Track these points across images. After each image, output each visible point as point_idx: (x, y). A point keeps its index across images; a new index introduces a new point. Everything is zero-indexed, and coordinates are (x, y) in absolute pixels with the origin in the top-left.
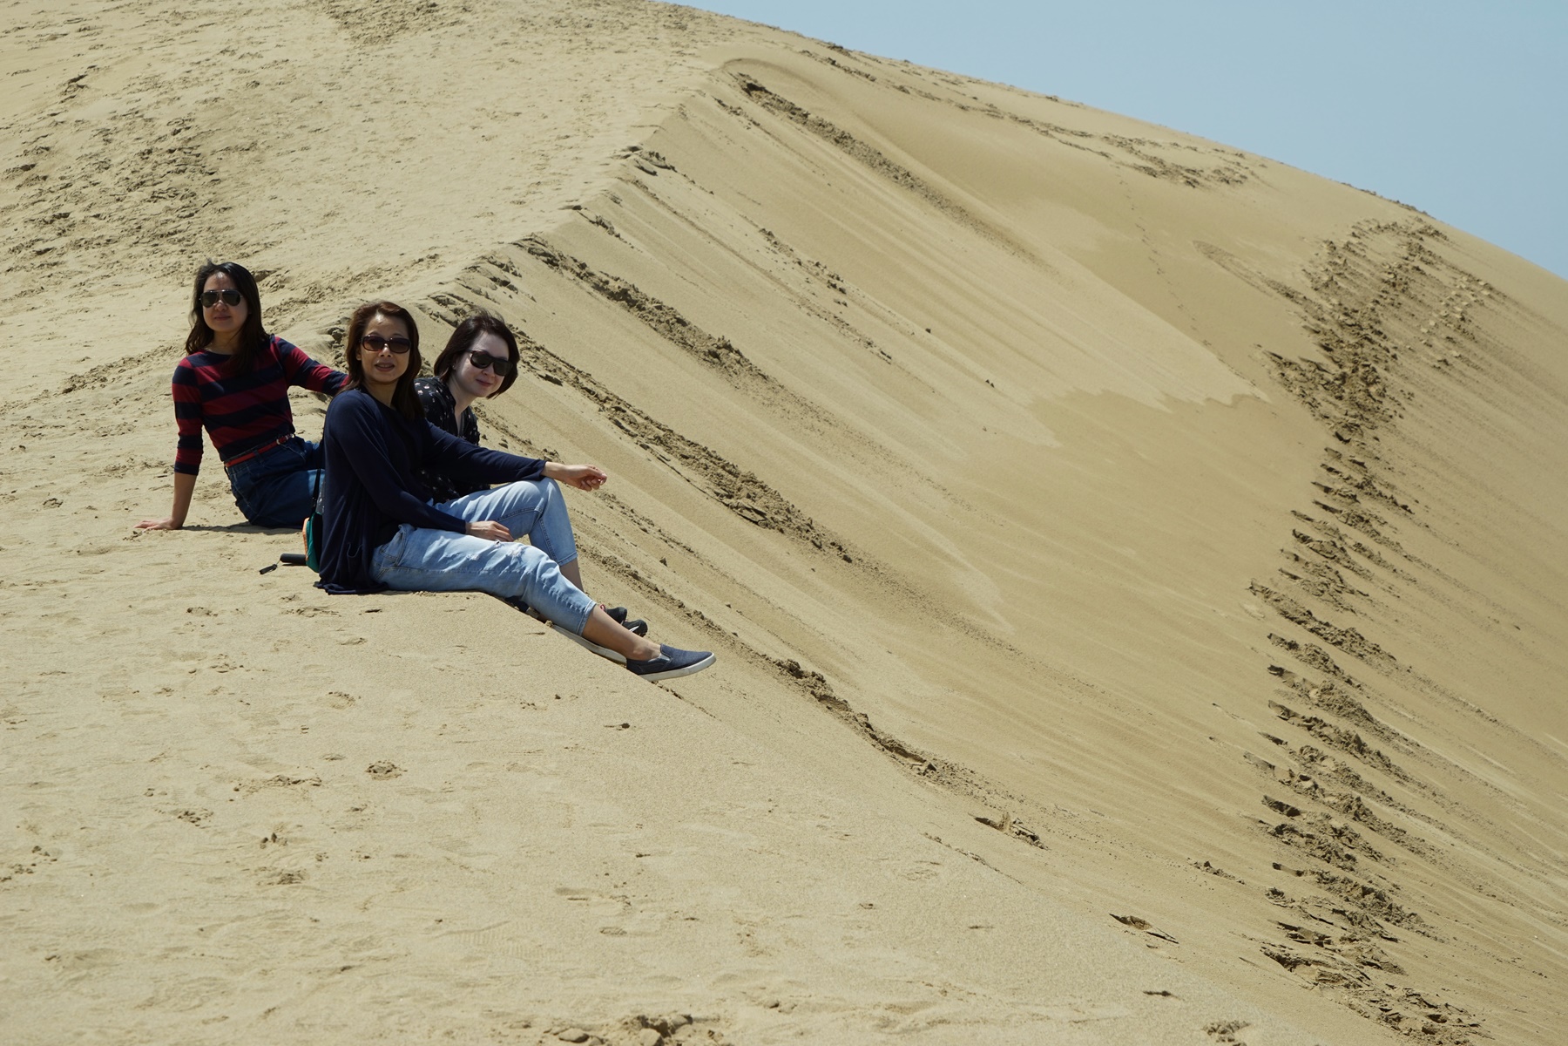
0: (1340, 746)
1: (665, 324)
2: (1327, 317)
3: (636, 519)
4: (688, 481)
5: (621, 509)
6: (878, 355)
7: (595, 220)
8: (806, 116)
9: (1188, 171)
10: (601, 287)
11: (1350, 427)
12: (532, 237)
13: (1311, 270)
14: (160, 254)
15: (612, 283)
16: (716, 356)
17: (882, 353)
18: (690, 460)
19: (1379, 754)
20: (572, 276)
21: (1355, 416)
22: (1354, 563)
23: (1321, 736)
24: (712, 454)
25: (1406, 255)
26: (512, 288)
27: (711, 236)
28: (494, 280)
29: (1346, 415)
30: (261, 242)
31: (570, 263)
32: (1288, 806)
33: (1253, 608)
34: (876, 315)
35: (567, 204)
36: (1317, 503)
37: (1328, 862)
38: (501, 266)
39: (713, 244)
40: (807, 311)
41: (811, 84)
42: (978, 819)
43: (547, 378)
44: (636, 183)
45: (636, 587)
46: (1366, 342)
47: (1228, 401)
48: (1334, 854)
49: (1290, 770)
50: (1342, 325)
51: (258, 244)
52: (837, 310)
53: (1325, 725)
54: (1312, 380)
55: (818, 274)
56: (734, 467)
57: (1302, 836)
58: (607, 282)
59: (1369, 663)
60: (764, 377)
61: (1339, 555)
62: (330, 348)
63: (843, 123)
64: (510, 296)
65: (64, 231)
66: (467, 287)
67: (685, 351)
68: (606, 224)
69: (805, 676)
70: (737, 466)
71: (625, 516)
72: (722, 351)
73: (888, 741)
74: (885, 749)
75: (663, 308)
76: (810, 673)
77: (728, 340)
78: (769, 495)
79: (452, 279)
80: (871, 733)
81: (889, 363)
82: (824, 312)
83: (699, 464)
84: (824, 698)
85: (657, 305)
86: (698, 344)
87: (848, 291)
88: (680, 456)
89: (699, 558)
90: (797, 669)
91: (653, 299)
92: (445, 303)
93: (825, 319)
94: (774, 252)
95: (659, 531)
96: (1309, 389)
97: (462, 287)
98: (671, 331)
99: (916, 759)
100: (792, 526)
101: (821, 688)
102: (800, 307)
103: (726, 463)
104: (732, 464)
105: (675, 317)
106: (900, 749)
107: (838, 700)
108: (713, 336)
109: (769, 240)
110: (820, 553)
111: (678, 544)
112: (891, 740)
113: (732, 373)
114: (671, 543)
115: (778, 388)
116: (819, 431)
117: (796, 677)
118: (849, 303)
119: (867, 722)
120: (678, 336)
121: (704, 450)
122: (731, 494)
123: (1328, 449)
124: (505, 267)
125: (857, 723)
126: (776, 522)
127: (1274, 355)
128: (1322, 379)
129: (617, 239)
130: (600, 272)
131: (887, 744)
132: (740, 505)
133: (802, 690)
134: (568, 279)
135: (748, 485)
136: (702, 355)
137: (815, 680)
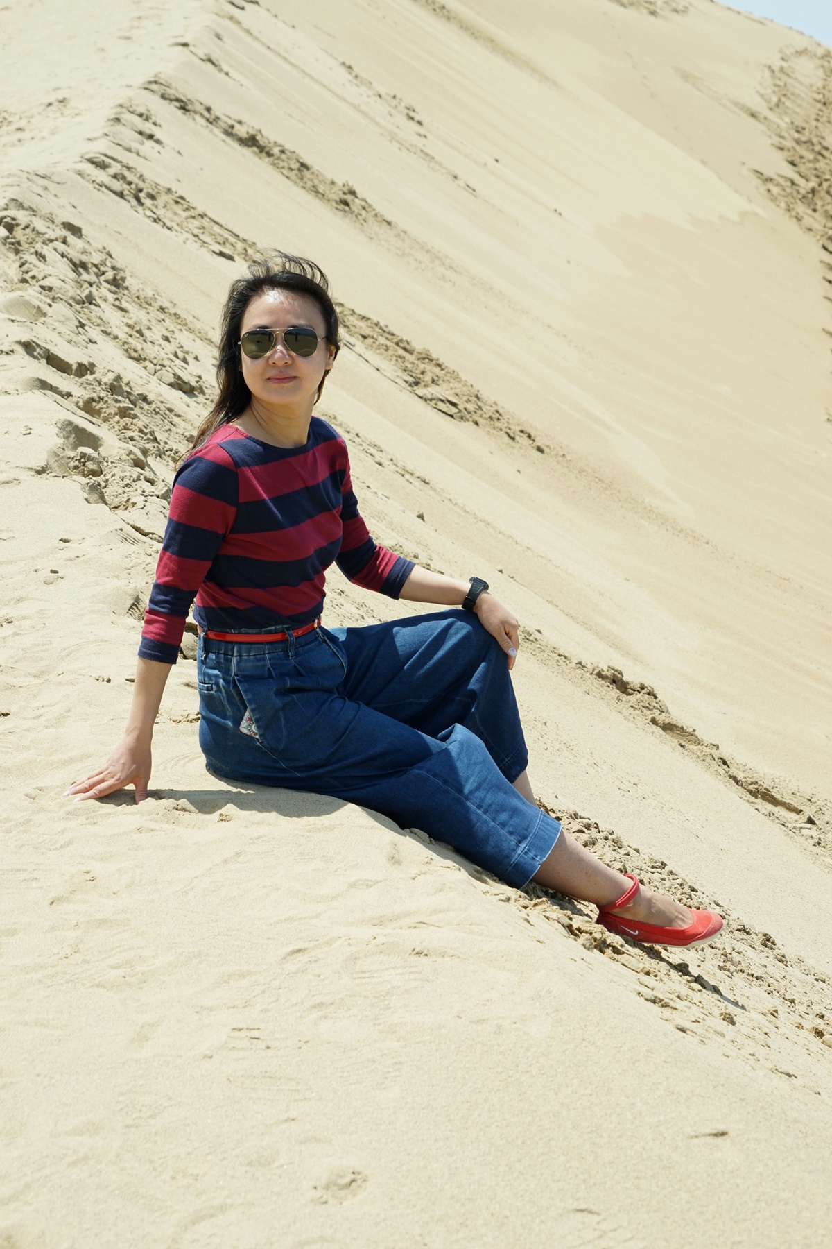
1: (296, 172)
2: (786, 134)
4: (378, 370)
6: (464, 188)
7: (204, 58)
10: (229, 132)
12: (157, 79)
13: (762, 91)
15: (237, 126)
16: (346, 203)
17: (468, 186)
18: (369, 341)
20: (203, 122)
24: (385, 329)
25: (825, 77)
26: (158, 142)
27: (303, 71)
28: (141, 133)
29: (826, 226)
31: (199, 107)
34: (453, 147)
35: (174, 40)
38: (141, 115)
39: (307, 80)
40: (398, 145)
43: (221, 254)
44: (231, 18)
46: (820, 157)
47: (737, 219)
50: (798, 142)
52: (420, 142)
54: (791, 194)
55: (396, 107)
56: (408, 343)
58: (232, 127)
60: (389, 223)
64: (159, 152)
66: (118, 144)
67: (317, 201)
68: (215, 61)
69: (634, 690)
70: (409, 340)
71: (354, 444)
72: (349, 198)
73: (749, 782)
74: (753, 799)
75: (286, 152)
76: (639, 685)
77: (350, 184)
78: (449, 375)
79: (99, 133)
80: (730, 773)
81: (475, 196)
82: (411, 145)
83: (379, 345)
84: (668, 727)
85: (281, 148)
86: (327, 192)
87: (424, 122)
88: (360, 337)
89: (435, 490)
90: (621, 679)
91: (275, 142)
92: (102, 166)
93: (415, 153)
94: (357, 86)
95: (392, 460)
96: (792, 203)
97: (113, 144)
98: (302, 179)
99: (790, 808)
100: (484, 416)
101: (657, 708)
102: (391, 141)
103: (400, 338)
104: (404, 339)
105: (298, 162)
106: (767, 794)
107: (685, 728)
108: (336, 180)
109: (350, 73)
110: (517, 446)
111: (412, 474)
112: (753, 780)
113: (362, 222)
114: (407, 476)
115: (402, 234)
116: (450, 281)
117: (623, 692)
118: (428, 135)
119: (720, 756)
120: (309, 184)
121: (376, 325)
122: (417, 380)
123: (821, 262)
124: (144, 117)
125: (713, 761)
126: (469, 413)
127: (757, 172)
128: (799, 193)
129: (226, 77)
130: (225, 115)
131: (751, 787)
132: (434, 396)
133: (642, 719)
134: (202, 126)
135: (424, 363)
136: (334, 203)
137: (647, 696)
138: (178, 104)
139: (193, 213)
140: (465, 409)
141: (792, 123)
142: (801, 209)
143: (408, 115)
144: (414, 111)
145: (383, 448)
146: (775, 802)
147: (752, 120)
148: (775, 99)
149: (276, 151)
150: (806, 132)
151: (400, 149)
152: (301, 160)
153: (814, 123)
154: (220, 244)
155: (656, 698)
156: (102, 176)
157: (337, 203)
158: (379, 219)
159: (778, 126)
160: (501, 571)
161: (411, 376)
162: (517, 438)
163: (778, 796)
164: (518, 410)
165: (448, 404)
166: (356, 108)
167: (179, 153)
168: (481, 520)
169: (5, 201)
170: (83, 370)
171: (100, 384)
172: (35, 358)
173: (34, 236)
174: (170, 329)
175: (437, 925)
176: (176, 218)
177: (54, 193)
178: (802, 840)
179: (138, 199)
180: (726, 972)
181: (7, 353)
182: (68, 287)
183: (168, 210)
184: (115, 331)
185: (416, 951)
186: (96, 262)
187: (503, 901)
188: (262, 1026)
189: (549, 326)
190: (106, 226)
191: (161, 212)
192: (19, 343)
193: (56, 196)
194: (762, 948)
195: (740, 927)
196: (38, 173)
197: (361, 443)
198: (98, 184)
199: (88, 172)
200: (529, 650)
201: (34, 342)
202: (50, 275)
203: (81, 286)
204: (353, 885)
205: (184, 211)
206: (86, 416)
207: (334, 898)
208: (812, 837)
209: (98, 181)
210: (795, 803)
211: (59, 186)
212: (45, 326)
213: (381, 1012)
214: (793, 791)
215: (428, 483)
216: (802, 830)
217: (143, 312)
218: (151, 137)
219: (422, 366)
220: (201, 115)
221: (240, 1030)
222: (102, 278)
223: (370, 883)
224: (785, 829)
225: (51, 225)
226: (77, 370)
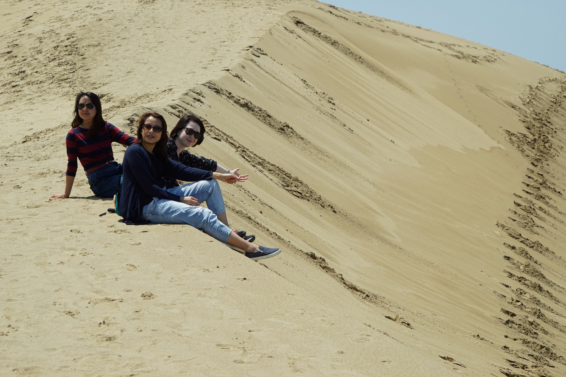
0: (532, 288)
1: (262, 117)
2: (528, 116)
3: (250, 195)
4: (271, 180)
5: (244, 191)
6: (348, 130)
7: (235, 75)
8: (320, 34)
9: (473, 57)
10: (237, 102)
11: (537, 160)
12: (210, 82)
13: (522, 97)
14: (61, 87)
15: (241, 100)
16: (283, 130)
17: (349, 129)
18: (272, 172)
19: (548, 292)
20: (226, 97)
21: (540, 156)
22: (538, 215)
23: (525, 284)
24: (281, 169)
25: (561, 91)
26: (202, 102)
27: (281, 82)
28: (195, 99)
29: (536, 155)
30: (102, 83)
31: (225, 92)
32: (511, 312)
33: (497, 233)
34: (347, 114)
35: (224, 69)
36: (524, 190)
37: (527, 335)
38: (197, 93)
39: (282, 85)
40: (320, 112)
41: (322, 21)
42: (386, 317)
43: (215, 138)
44: (252, 60)
45: (250, 223)
46: (544, 126)
47: (489, 150)
48: (529, 332)
49: (512, 298)
50: (534, 119)
51: (100, 84)
52: (331, 112)
53: (526, 280)
54: (522, 141)
55: (324, 97)
56: (290, 175)
57: (516, 325)
58: (239, 100)
59: (544, 255)
60: (302, 138)
61: (532, 211)
62: (129, 126)
63: (335, 37)
64: (201, 106)
65: (23, 78)
66: (184, 102)
67: (270, 128)
68: (239, 77)
69: (317, 259)
72: (285, 128)
73: (350, 285)
74: (348, 288)
75: (262, 110)
77: (287, 123)
78: (304, 186)
79: (178, 98)
80: (343, 281)
81: (352, 133)
82: (327, 112)
83: (276, 174)
84: (324, 267)
85: (260, 109)
86: (276, 125)
87: (336, 104)
88: (268, 170)
89: (275, 211)
90: (314, 256)
91: (257, 107)
92: (175, 108)
93: (327, 115)
94: (307, 88)
95: (260, 200)
96: (521, 145)
97: (181, 102)
98: (265, 120)
99: (361, 292)
100: (313, 198)
101: (323, 263)
102: (317, 110)
103: (286, 173)
105: (266, 114)
106: (355, 288)
107: (330, 268)
108: (282, 122)
109: (304, 84)
110: (324, 209)
111: (267, 205)
113: (289, 137)
114: (264, 205)
115: (307, 143)
116: (324, 160)
117: (313, 259)
118: (336, 109)
119: (342, 277)
120: (268, 122)
121: (278, 168)
122: (288, 185)
123: (528, 169)
124: (199, 94)
125: (338, 278)
126: (306, 197)
127: (507, 131)
128: (526, 140)
129: (244, 83)
130: (237, 96)
132: (292, 190)
133: (314, 264)
134: (224, 99)
135: (294, 181)
137: (321, 260)
138: (215, 90)
140: (305, 195)
141: (534, 111)
143: (328, 100)
144: (332, 99)
146: (357, 290)
147: (513, 109)
148: (528, 100)
149: (256, 109)
150: (541, 116)
152: (268, 114)
153: (546, 111)
154: (216, 136)
155: (325, 261)
156: (174, 111)
157: (278, 129)
158: (298, 137)
159: (526, 112)
160: (287, 230)
161: (286, 184)
162: (325, 207)
165: (297, 193)
166: (304, 97)
167: (210, 106)
196: (147, 107)
198: (170, 113)
220: (226, 95)
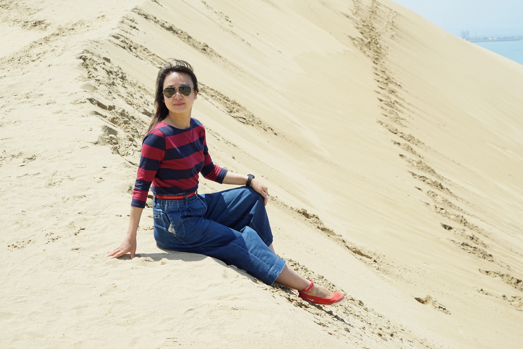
1: (186, 39)
2: (359, 23)
4: (217, 107)
6: (246, 44)
10: (163, 26)
11: (376, 59)
12: (136, 8)
13: (350, 8)
15: (165, 24)
16: (205, 50)
17: (248, 43)
18: (214, 97)
20: (153, 22)
21: (376, 55)
22: (398, 108)
24: (220, 93)
25: (372, 3)
26: (137, 29)
28: (131, 26)
31: (151, 17)
32: (448, 226)
33: (380, 129)
34: (242, 30)
36: (378, 86)
38: (131, 20)
42: (416, 299)
46: (371, 31)
47: (343, 53)
48: (486, 255)
49: (435, 205)
50: (363, 26)
52: (230, 28)
53: (427, 179)
54: (361, 44)
55: (222, 16)
59: (420, 147)
60: (220, 56)
61: (393, 105)
64: (138, 33)
66: (123, 30)
67: (194, 49)
68: (157, 1)
69: (311, 217)
70: (228, 97)
71: (209, 133)
72: (206, 48)
73: (353, 248)
74: (354, 254)
75: (183, 32)
76: (313, 215)
77: (206, 43)
78: (243, 109)
79: (116, 27)
80: (346, 245)
81: (251, 47)
82: (228, 29)
83: (217, 99)
84: (323, 229)
85: (181, 31)
86: (198, 46)
87: (232, 21)
88: (211, 96)
89: (238, 149)
90: (306, 213)
91: (179, 29)
92: (118, 38)
93: (229, 32)
94: (208, 9)
95: (223, 138)
96: (362, 47)
97: (121, 30)
98: (189, 41)
99: (367, 257)
100: (255, 123)
101: (319, 223)
102: (220, 28)
103: (225, 96)
104: (227, 96)
105: (187, 35)
106: (360, 252)
107: (329, 229)
108: (201, 42)
109: (205, 5)
110: (267, 133)
111: (230, 143)
112: (354, 247)
113: (211, 56)
114: (228, 144)
115: (225, 60)
116: (242, 76)
117: (307, 218)
118: (233, 26)
119: (342, 239)
120: (192, 43)
121: (216, 92)
122: (231, 111)
123: (373, 67)
124: (132, 21)
125: (340, 241)
126: (250, 122)
127: (349, 36)
128: (364, 43)
129: (161, 7)
130: (161, 20)
131: (353, 250)
132: (237, 116)
133: (314, 227)
134: (153, 24)
135: (234, 105)
136: (200, 50)
137: (315, 219)
138: (144, 16)
139: (150, 54)
140: (249, 120)
141: (361, 19)
142: (365, 49)
143: (226, 19)
144: (228, 17)
145: (219, 134)
146: (362, 255)
147: (347, 19)
148: (355, 11)
149: (179, 32)
150: (366, 22)
151: (223, 31)
152: (188, 35)
153: (369, 19)
154: (160, 64)
155: (319, 219)
156: (117, 41)
157: (201, 50)
158: (217, 55)
159: (356, 20)
160: (263, 176)
161: (229, 109)
162: (267, 130)
163: (363, 253)
164: (267, 121)
165: (242, 119)
166: (208, 17)
167: (145, 33)
168: (255, 159)
169: (83, 50)
170: (111, 108)
171: (117, 113)
172: (94, 104)
173: (93, 62)
174: (143, 94)
175: (241, 299)
176: (144, 56)
177: (100, 47)
178: (372, 268)
179: (130, 49)
180: (346, 314)
181: (83, 103)
182: (105, 79)
183: (141, 53)
184: (123, 95)
185: (233, 308)
186: (115, 71)
187: (264, 290)
188: (178, 337)
189: (278, 91)
190: (119, 59)
191: (138, 54)
192: (88, 99)
193: (101, 48)
194: (359, 305)
195: (351, 298)
196: (94, 41)
197: (212, 133)
198: (116, 44)
199: (112, 40)
200: (273, 203)
201: (93, 99)
202: (99, 76)
203: (110, 79)
204: (210, 286)
205: (147, 53)
206: (112, 124)
207: (203, 290)
208: (376, 267)
209: (116, 43)
210: (369, 255)
211: (102, 45)
212: (97, 93)
213: (221, 330)
214: (368, 251)
215: (236, 146)
216: (372, 264)
217: (133, 88)
218: (135, 28)
219: (233, 106)
220: (152, 20)
221: (170, 339)
222: (118, 76)
223: (216, 285)
224: (366, 264)
225: (99, 58)
226: (109, 108)
